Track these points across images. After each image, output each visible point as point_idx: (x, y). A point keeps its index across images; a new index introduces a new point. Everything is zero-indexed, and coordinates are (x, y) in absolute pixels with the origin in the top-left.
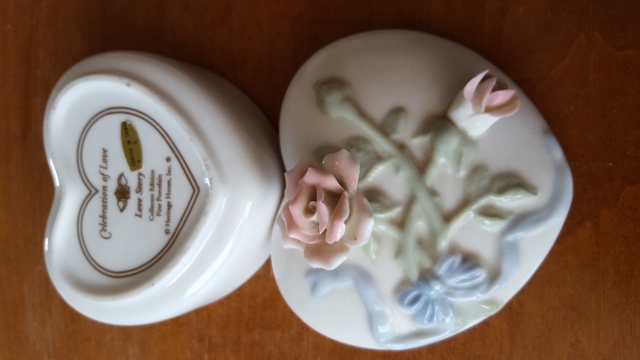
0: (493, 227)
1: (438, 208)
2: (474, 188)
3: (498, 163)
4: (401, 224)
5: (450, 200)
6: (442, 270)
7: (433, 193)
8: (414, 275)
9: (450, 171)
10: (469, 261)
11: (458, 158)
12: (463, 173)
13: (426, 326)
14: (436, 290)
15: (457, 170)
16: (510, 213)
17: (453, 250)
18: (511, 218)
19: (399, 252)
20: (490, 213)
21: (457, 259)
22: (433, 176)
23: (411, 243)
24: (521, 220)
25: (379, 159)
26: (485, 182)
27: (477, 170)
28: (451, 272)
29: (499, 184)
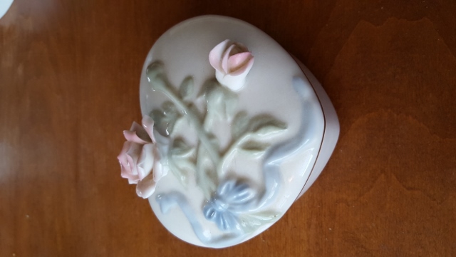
0: (258, 156)
1: (216, 147)
2: (237, 130)
3: (254, 109)
4: (194, 161)
5: (223, 140)
6: (222, 192)
7: (211, 136)
8: (209, 198)
9: (221, 119)
10: (241, 183)
11: (224, 108)
12: (230, 119)
14: (221, 207)
15: (225, 118)
16: (267, 145)
17: (229, 177)
18: (268, 148)
19: (198, 181)
20: (252, 147)
21: (232, 183)
22: (210, 124)
23: (202, 174)
24: (277, 149)
25: (179, 115)
26: (245, 124)
27: (239, 115)
28: (228, 192)
29: (255, 124)
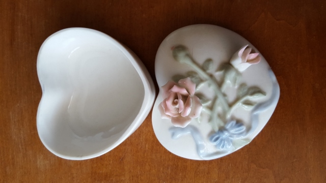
0: (249, 109)
1: (227, 101)
2: (241, 93)
3: (251, 82)
4: (211, 108)
5: (231, 98)
6: (228, 127)
7: (224, 95)
8: (217, 129)
9: (231, 86)
10: (239, 123)
11: (235, 81)
12: (236, 87)
13: (221, 149)
14: (226, 135)
15: (234, 85)
16: (255, 103)
17: (232, 118)
18: (256, 105)
19: (210, 119)
20: (248, 103)
21: (234, 122)
22: (224, 88)
23: (215, 116)
24: (260, 106)
25: (201, 81)
26: (246, 90)
27: (242, 85)
28: (232, 127)
29: (251, 91)
